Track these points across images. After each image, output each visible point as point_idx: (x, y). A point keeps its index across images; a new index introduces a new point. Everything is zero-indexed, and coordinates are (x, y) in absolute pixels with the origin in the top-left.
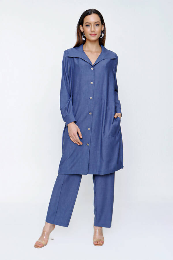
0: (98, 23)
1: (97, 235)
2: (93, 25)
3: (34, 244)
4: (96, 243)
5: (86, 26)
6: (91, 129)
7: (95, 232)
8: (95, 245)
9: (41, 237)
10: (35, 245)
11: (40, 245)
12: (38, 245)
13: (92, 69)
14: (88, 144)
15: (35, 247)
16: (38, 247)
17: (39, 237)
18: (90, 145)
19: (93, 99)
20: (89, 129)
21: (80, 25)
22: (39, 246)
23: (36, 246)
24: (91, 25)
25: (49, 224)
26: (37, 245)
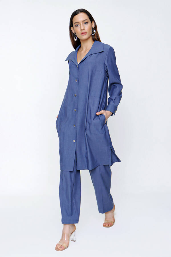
2: (81, 24)
3: (55, 246)
5: (76, 26)
6: (77, 126)
14: (74, 141)
16: (59, 250)
21: (71, 27)
24: (80, 24)
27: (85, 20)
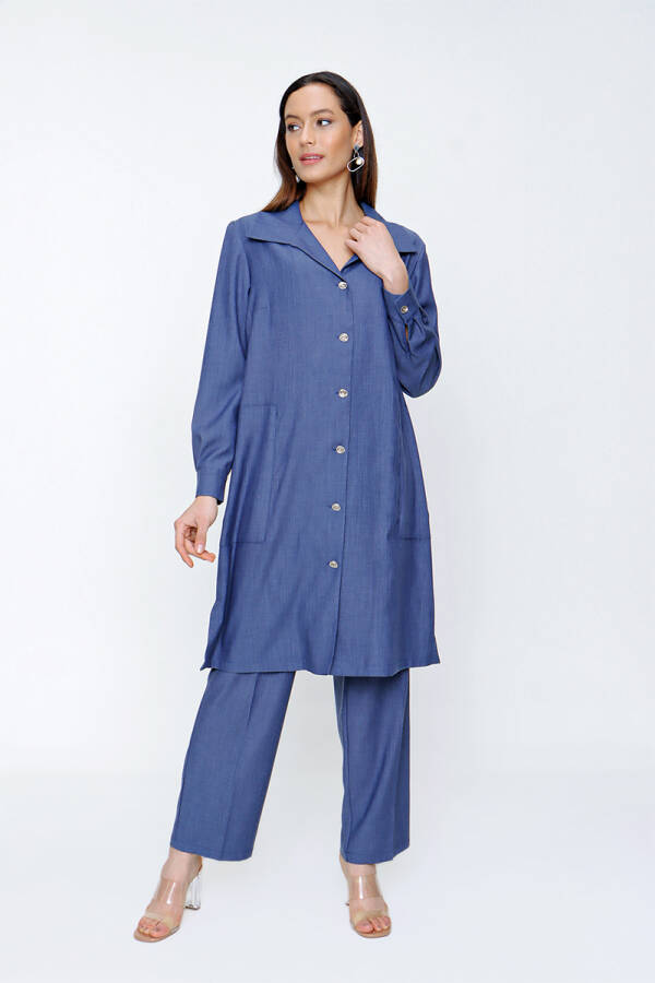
0: (325, 115)
1: (361, 897)
2: (308, 121)
4: (368, 928)
6: (345, 508)
7: (353, 888)
8: (364, 934)
9: (153, 900)
10: (138, 930)
11: (158, 930)
12: (151, 931)
13: (342, 285)
14: (334, 564)
15: (137, 938)
16: (152, 937)
17: (149, 902)
18: (341, 565)
19: (350, 394)
20: (336, 507)
22: (155, 934)
23: (144, 934)
24: (304, 123)
25: (184, 857)
26: (147, 932)
27: (322, 111)
